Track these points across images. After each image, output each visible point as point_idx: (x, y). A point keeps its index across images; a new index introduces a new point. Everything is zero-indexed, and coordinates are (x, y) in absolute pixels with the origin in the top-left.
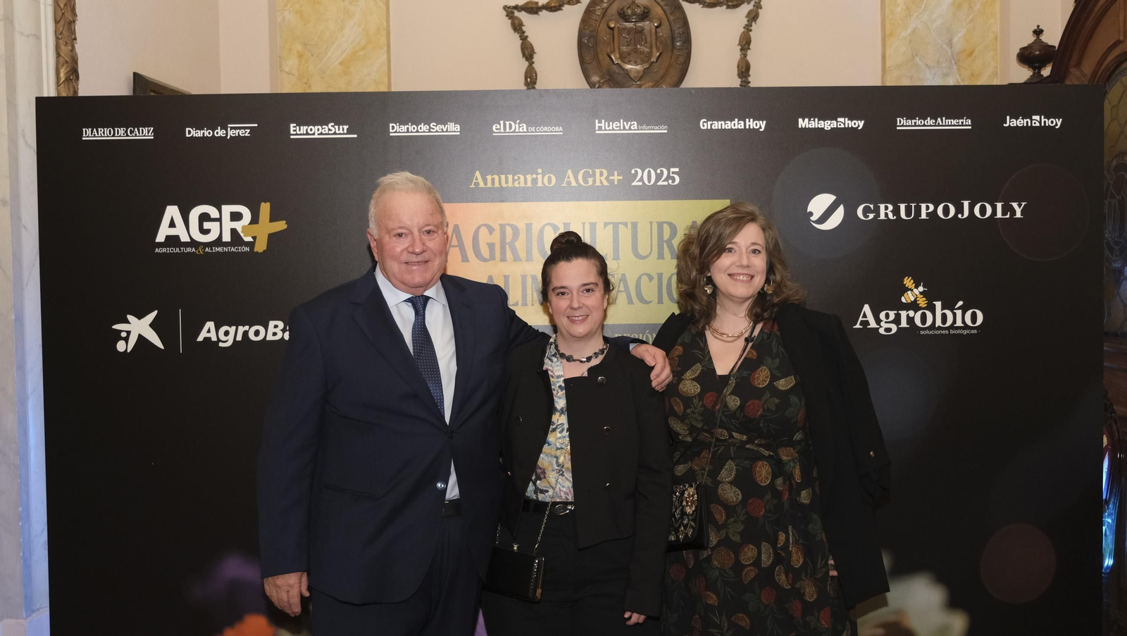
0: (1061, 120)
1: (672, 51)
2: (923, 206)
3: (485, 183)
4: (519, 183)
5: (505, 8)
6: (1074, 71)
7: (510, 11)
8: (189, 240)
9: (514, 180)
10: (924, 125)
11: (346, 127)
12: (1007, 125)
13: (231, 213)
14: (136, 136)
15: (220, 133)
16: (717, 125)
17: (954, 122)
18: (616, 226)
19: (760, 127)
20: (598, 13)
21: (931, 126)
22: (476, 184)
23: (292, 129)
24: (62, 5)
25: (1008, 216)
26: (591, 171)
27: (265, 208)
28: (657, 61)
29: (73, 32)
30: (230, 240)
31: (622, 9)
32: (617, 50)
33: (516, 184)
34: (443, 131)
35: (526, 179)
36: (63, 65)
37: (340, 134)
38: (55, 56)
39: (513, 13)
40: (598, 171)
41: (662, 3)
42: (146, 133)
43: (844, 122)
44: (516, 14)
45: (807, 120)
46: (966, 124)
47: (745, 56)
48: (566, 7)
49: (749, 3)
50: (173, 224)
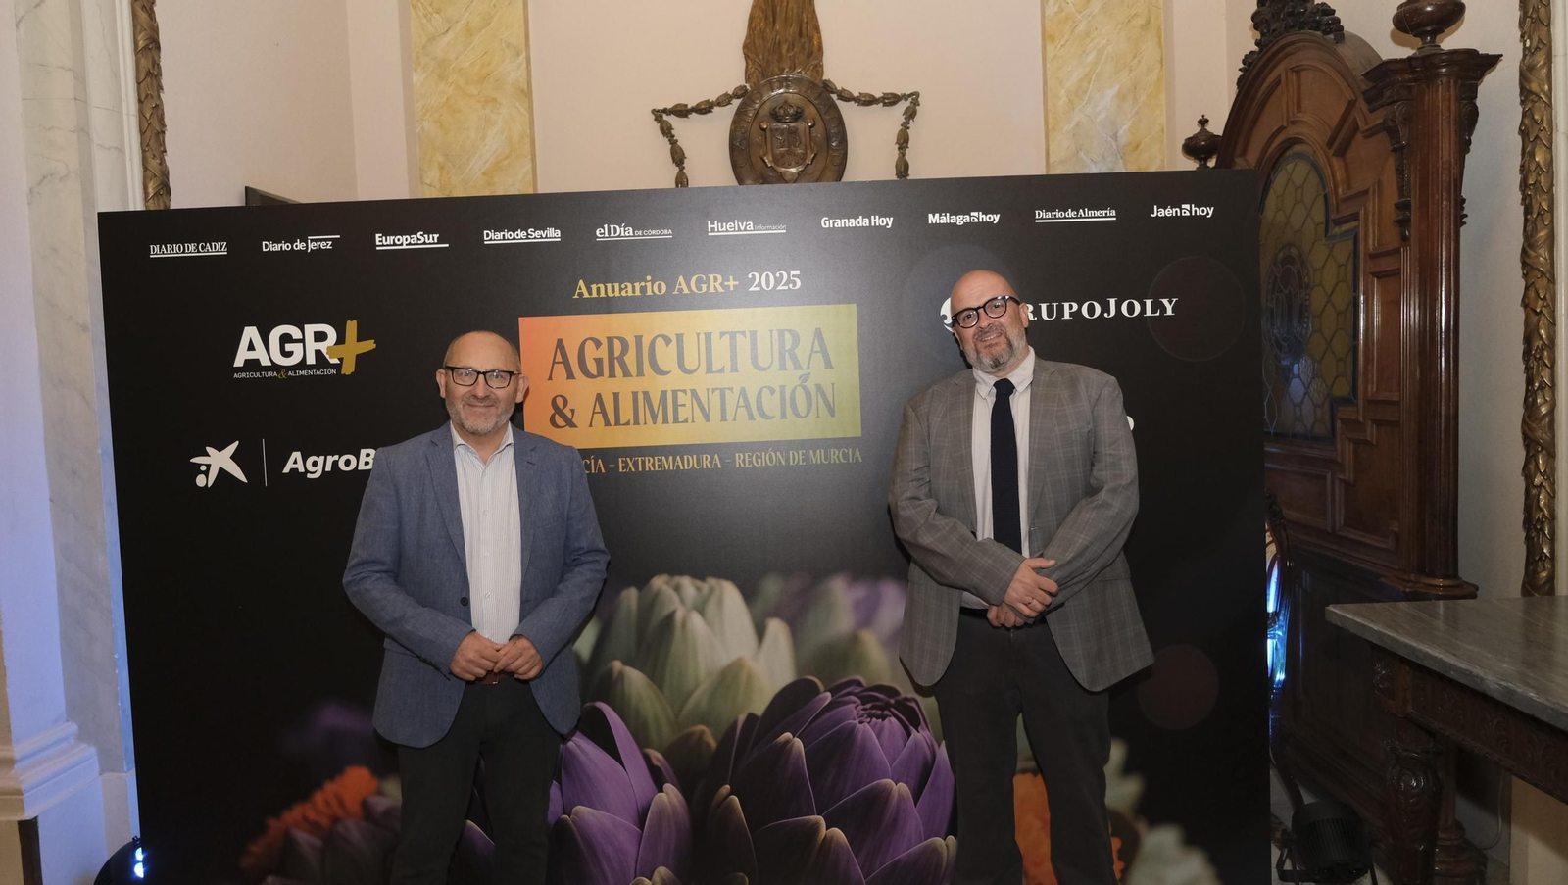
0: (1213, 208)
1: (828, 151)
2: (1066, 305)
3: (590, 293)
4: (627, 292)
5: (654, 111)
6: (1238, 160)
7: (658, 115)
8: (270, 364)
9: (621, 290)
10: (1065, 218)
11: (436, 236)
12: (1155, 215)
13: (315, 333)
14: (208, 251)
15: (299, 246)
16: (840, 223)
17: (1097, 213)
18: (733, 336)
19: (887, 224)
20: (750, 114)
21: (1072, 218)
22: (581, 294)
23: (378, 239)
24: (148, 116)
25: (1158, 314)
26: (704, 277)
27: (352, 327)
28: (812, 161)
29: (162, 144)
30: (314, 363)
31: (775, 109)
32: (770, 153)
33: (624, 294)
34: (542, 238)
35: (634, 288)
36: (151, 180)
37: (430, 244)
38: (142, 169)
39: (662, 116)
40: (711, 277)
41: (816, 102)
42: (219, 249)
43: (978, 217)
44: (665, 117)
45: (937, 215)
46: (1110, 215)
47: (903, 154)
48: (716, 109)
49: (906, 100)
50: (252, 347)
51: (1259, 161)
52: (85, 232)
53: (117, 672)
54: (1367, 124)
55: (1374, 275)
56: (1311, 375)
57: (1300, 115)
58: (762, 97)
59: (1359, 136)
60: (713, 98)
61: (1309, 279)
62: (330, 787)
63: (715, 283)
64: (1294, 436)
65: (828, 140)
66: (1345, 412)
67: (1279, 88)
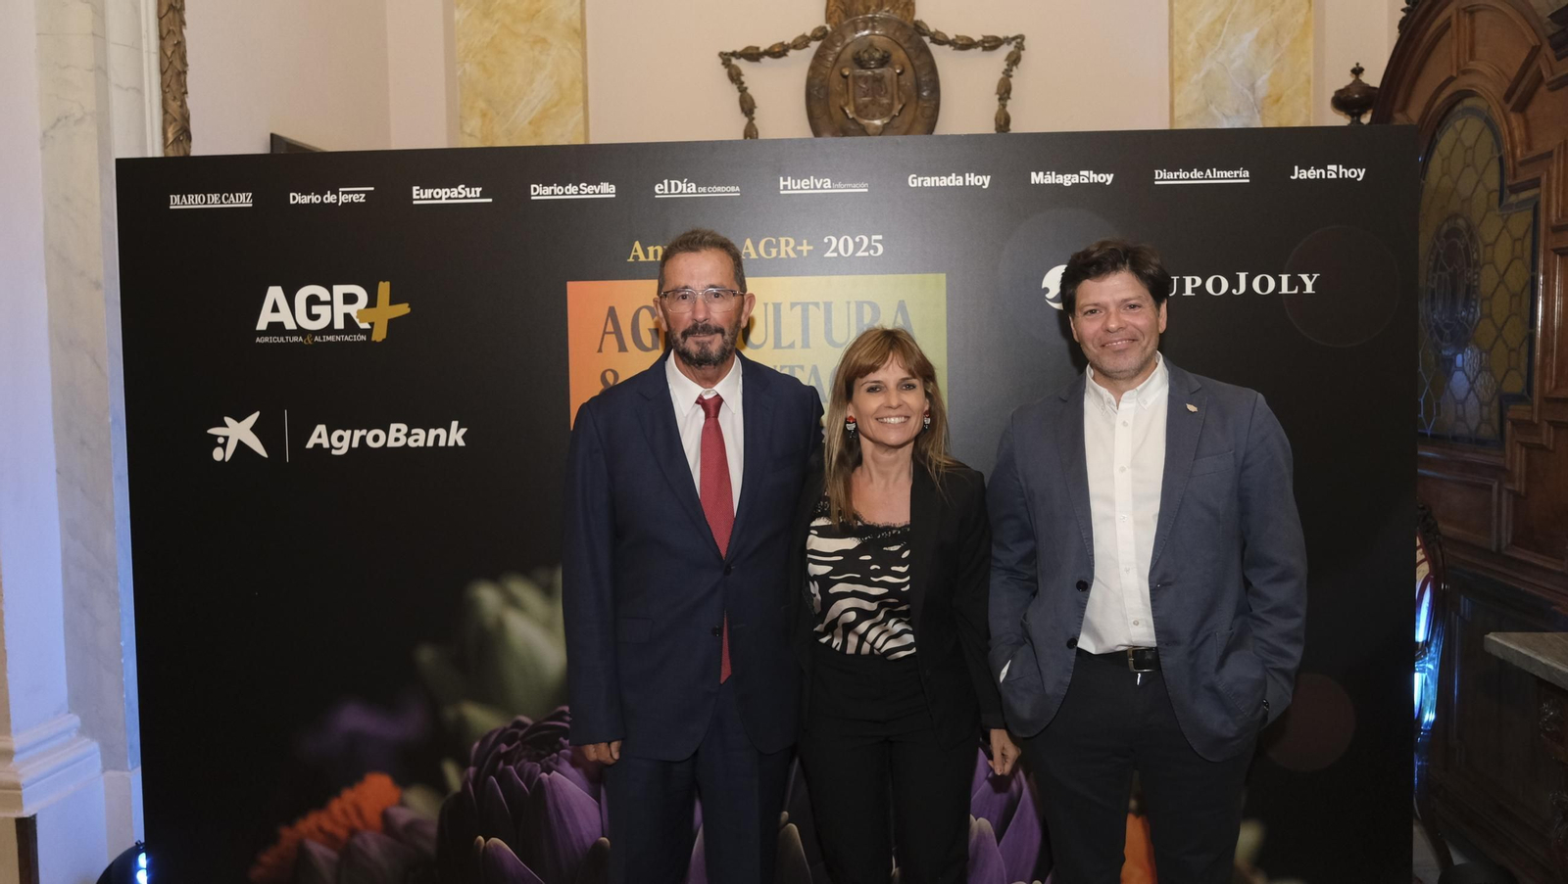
0: (1364, 170)
1: (917, 103)
2: (1188, 280)
3: (647, 256)
5: (721, 54)
6: (1398, 116)
7: (726, 58)
8: (295, 328)
10: (1190, 179)
11: (479, 190)
12: (1294, 177)
13: (344, 294)
14: (232, 202)
15: (330, 198)
16: (930, 182)
17: (1228, 174)
18: (805, 307)
19: (984, 184)
20: (831, 59)
21: (1198, 179)
22: (636, 257)
23: (415, 192)
24: (169, 53)
25: (1296, 291)
26: (774, 240)
27: (384, 288)
28: (900, 112)
29: (183, 85)
30: (342, 327)
31: (858, 53)
32: (851, 103)
34: (594, 193)
36: (171, 124)
37: (472, 198)
38: (161, 112)
39: (730, 60)
40: (783, 240)
41: (906, 46)
42: (243, 200)
43: (1088, 176)
44: (734, 61)
46: (1242, 176)
47: (1004, 106)
48: (792, 53)
49: (1009, 43)
50: (277, 309)
51: (1422, 118)
52: (101, 181)
53: (122, 661)
54: (1553, 74)
55: (1557, 251)
56: (1477, 369)
57: (1471, 63)
58: (844, 38)
59: (1543, 89)
60: (789, 40)
61: (1479, 255)
62: (348, 796)
63: (786, 247)
64: (1455, 438)
65: (918, 88)
66: (1517, 411)
67: (1449, 32)
